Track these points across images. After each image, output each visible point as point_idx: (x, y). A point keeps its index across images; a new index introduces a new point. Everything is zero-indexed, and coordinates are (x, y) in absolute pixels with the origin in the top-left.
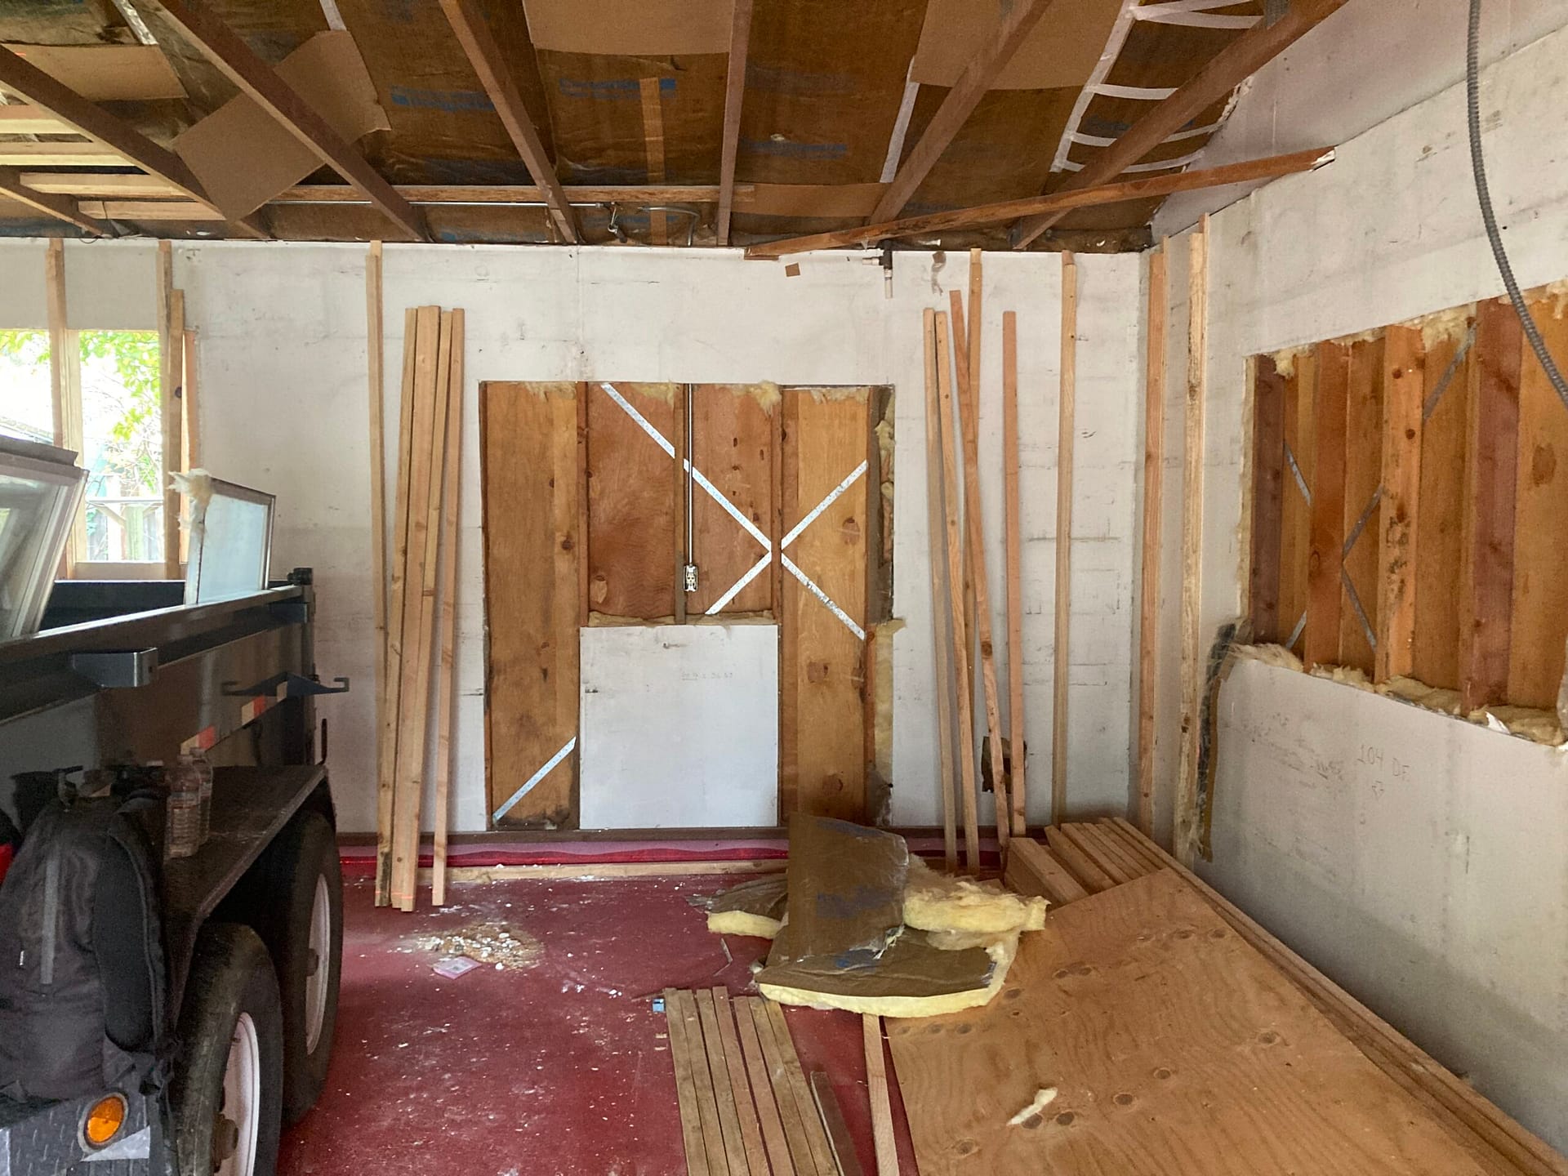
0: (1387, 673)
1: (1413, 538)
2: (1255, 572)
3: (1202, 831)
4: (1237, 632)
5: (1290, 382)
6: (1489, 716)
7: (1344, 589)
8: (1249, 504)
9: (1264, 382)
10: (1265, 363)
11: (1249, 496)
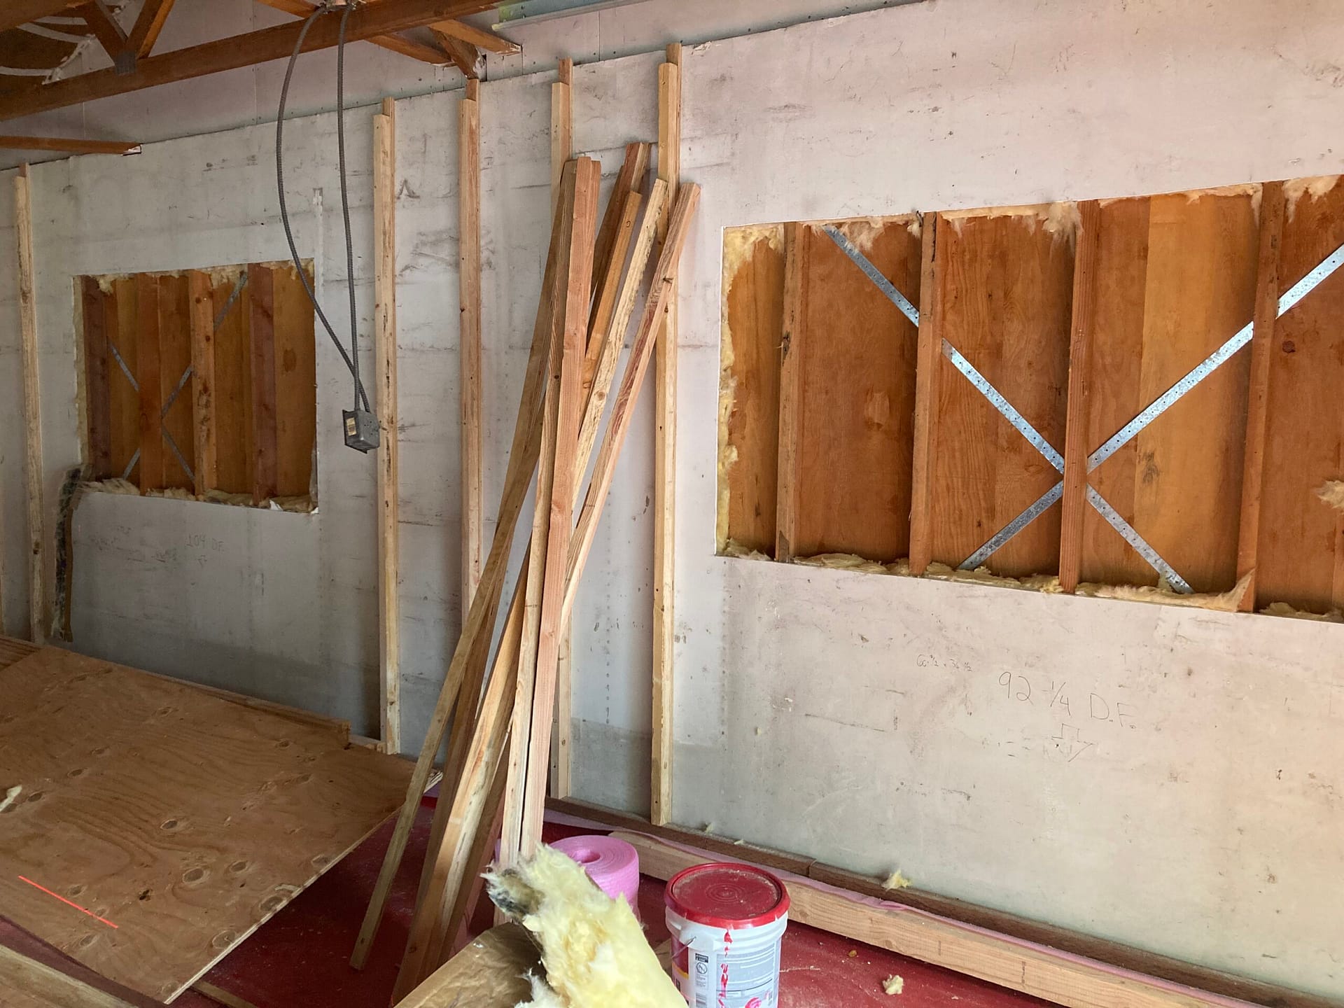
0: (203, 488)
1: (213, 404)
2: (92, 431)
3: (63, 620)
4: (82, 474)
5: (110, 298)
6: (272, 503)
7: (164, 439)
8: (84, 382)
9: (90, 295)
10: (89, 284)
11: (83, 377)
